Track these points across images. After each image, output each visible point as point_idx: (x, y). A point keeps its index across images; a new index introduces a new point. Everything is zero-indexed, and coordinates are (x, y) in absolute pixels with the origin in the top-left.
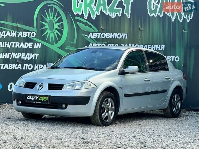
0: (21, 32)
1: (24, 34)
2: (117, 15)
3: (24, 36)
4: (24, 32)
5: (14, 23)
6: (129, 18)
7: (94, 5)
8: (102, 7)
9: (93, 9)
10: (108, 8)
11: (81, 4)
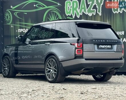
2: (93, 14)
5: (32, 23)
6: (100, 15)
7: (78, 9)
8: (83, 10)
9: (78, 11)
10: (87, 10)
11: (70, 9)
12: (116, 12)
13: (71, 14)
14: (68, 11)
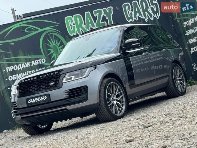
0: (33, 62)
1: (36, 62)
3: (36, 64)
4: (36, 61)
5: (25, 55)
7: (84, 25)
8: (90, 25)
9: (84, 28)
10: (95, 25)
11: (74, 27)
12: (131, 20)
13: (77, 33)
14: (72, 30)
